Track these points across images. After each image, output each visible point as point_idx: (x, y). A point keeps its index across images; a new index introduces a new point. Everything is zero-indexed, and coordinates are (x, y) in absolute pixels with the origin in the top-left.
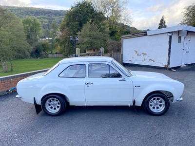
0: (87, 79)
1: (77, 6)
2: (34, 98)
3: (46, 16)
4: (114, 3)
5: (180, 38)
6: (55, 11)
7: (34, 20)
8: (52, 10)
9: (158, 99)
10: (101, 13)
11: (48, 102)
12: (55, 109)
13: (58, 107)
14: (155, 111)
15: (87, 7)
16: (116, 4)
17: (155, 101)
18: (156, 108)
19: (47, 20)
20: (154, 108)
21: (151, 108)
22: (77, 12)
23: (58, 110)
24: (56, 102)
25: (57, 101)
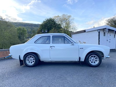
0: (51, 45)
1: (47, 21)
2: (20, 56)
3: (30, 27)
4: (67, 20)
5: (104, 33)
6: (34, 24)
7: (23, 28)
8: (33, 24)
9: (94, 57)
10: (59, 25)
11: (27, 58)
12: (31, 63)
13: (33, 61)
14: (93, 64)
15: (52, 21)
16: (68, 20)
17: (93, 58)
18: (93, 62)
19: (30, 29)
20: (92, 62)
21: (90, 62)
22: (47, 24)
23: (33, 63)
24: (32, 59)
25: (33, 57)
